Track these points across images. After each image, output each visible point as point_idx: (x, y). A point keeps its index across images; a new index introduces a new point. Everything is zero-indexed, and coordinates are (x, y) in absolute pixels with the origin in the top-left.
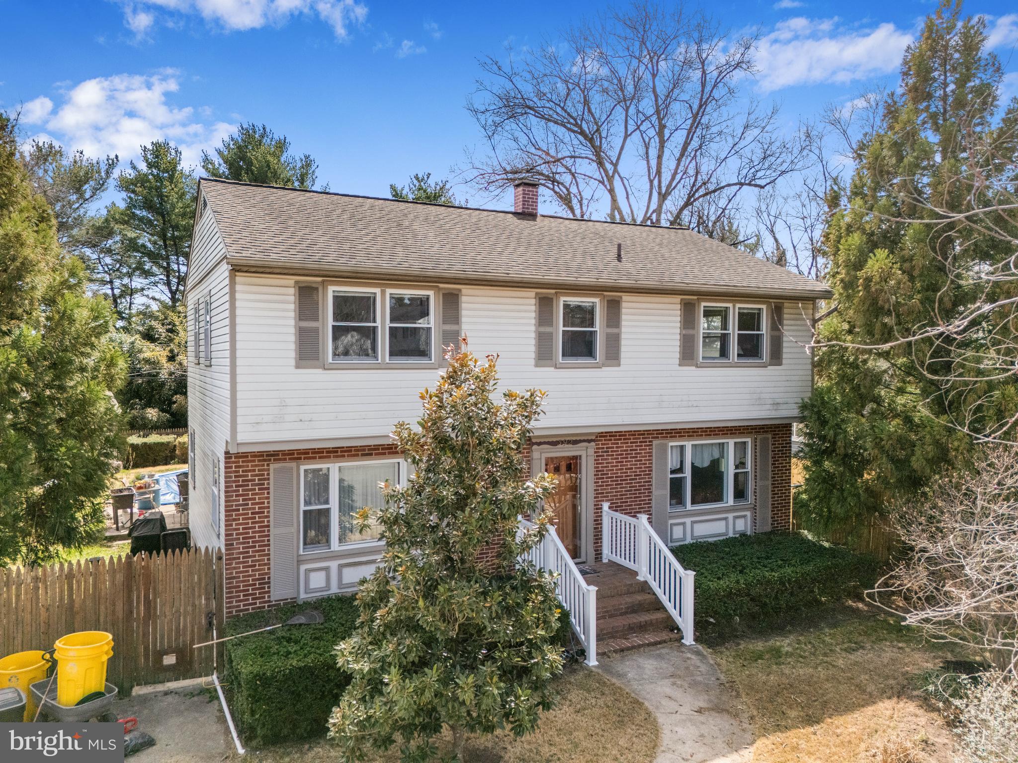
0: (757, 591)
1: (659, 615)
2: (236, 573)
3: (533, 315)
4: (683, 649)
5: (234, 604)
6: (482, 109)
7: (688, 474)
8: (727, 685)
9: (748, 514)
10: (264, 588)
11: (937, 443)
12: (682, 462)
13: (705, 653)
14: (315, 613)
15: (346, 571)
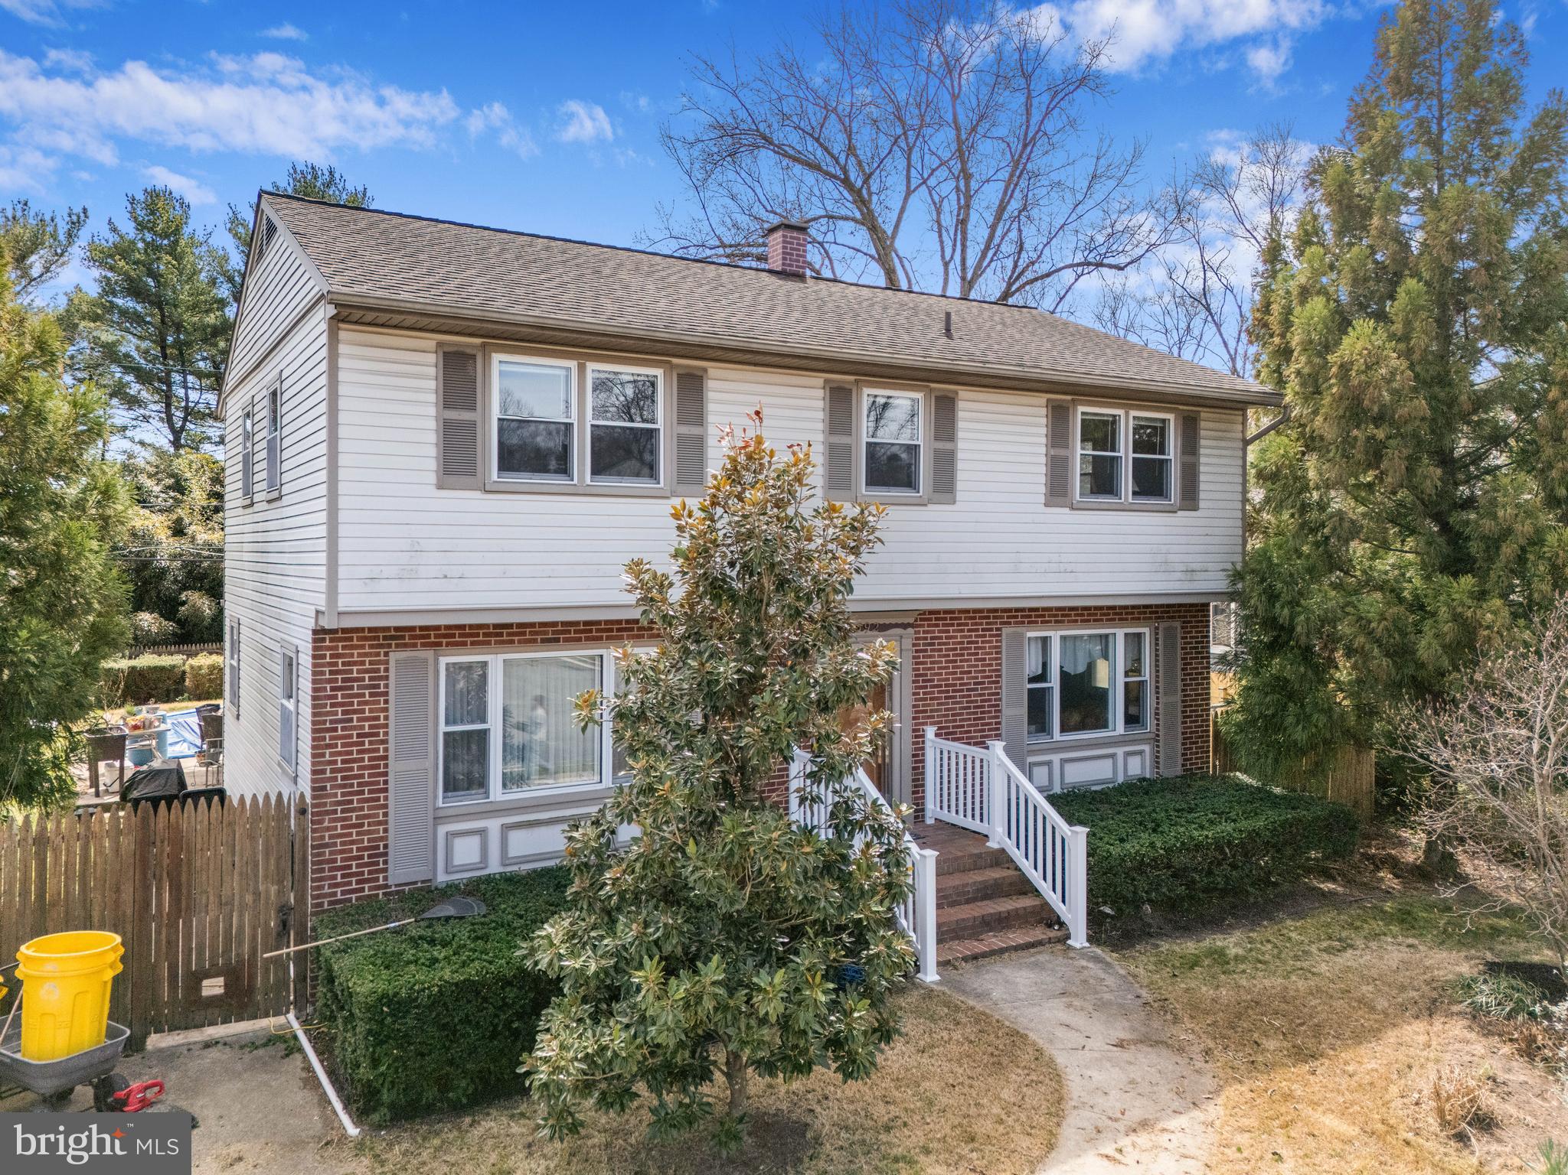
0: (1180, 860)
1: (1026, 902)
2: (331, 837)
3: (820, 415)
4: (1072, 954)
5: (326, 890)
6: (691, 138)
7: (1055, 682)
8: (1156, 1005)
9: (1147, 748)
10: (378, 864)
11: (1456, 617)
12: (1045, 665)
13: (1109, 959)
14: (469, 900)
15: (515, 836)
